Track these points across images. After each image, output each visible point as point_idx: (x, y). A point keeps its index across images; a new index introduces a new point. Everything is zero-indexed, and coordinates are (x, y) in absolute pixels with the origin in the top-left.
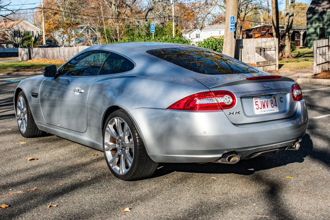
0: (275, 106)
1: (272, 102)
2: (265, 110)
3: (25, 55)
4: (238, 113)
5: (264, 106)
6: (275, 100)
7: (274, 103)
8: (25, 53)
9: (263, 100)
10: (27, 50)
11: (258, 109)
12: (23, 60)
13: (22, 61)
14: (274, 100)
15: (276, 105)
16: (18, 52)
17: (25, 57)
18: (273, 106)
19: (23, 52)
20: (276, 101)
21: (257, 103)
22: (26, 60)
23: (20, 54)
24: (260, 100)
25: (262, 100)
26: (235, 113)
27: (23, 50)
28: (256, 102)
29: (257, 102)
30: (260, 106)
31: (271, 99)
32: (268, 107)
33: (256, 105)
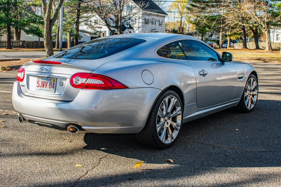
0: (52, 87)
1: (51, 84)
2: (43, 88)
5: (43, 85)
6: (53, 82)
7: (52, 85)
11: (38, 87)
14: (53, 83)
18: (50, 87)
20: (54, 84)
25: (43, 81)
26: (23, 86)
28: (38, 81)
30: (40, 85)
31: (51, 81)
32: (46, 88)
33: (38, 83)
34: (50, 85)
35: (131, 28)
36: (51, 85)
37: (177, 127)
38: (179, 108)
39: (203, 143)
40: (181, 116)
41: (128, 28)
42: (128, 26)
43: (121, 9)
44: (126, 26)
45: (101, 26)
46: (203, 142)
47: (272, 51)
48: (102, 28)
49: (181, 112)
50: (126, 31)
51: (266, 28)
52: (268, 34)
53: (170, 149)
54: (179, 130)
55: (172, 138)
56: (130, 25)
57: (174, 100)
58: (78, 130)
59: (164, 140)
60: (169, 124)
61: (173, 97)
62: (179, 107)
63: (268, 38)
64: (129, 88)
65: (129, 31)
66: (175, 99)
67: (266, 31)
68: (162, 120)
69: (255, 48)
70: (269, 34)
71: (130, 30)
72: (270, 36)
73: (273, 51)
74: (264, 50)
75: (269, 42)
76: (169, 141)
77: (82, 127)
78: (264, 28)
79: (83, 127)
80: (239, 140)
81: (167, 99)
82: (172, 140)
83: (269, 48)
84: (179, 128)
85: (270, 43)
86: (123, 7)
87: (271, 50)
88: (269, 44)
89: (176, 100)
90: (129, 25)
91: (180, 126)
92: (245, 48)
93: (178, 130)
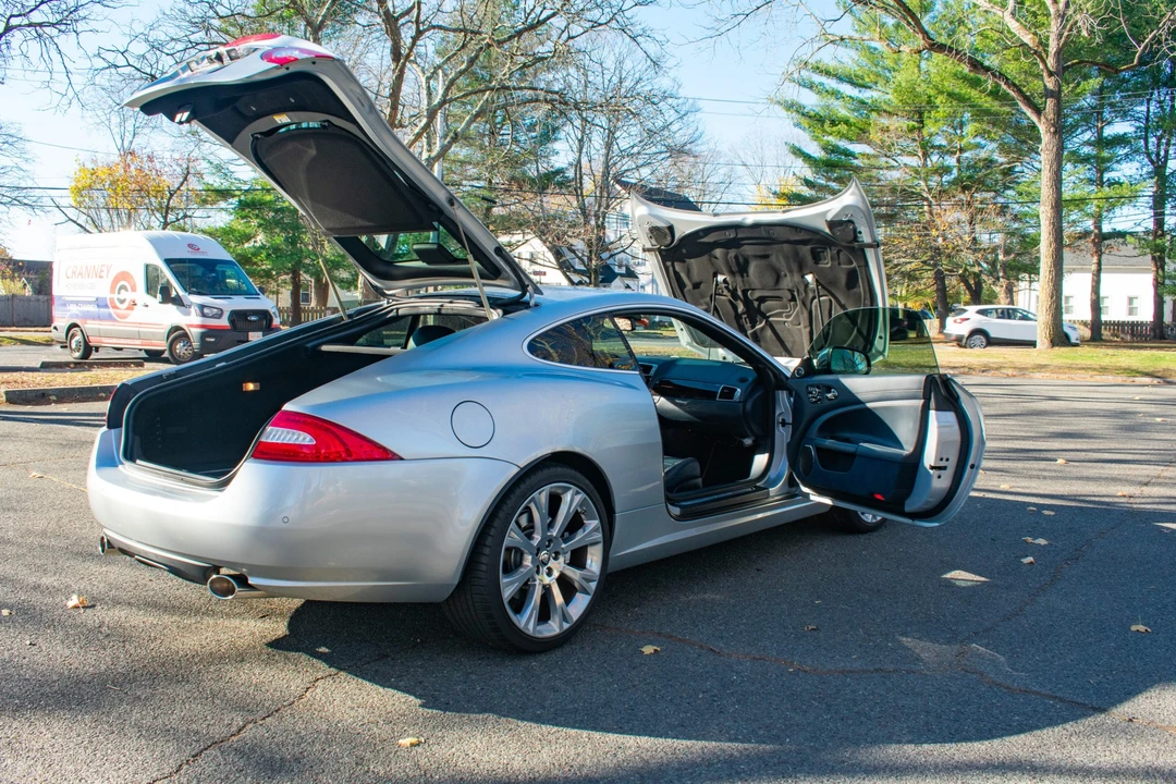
35: (631, 274)
37: (584, 583)
38: (593, 524)
39: (671, 637)
40: (599, 548)
41: (622, 275)
42: (623, 271)
43: (600, 223)
44: (617, 270)
45: (543, 269)
46: (674, 634)
48: (545, 274)
49: (599, 536)
50: (617, 282)
53: (556, 655)
54: (592, 593)
55: (565, 618)
56: (628, 268)
57: (571, 500)
58: (237, 589)
59: (531, 626)
60: (556, 574)
61: (569, 489)
62: (595, 519)
64: (402, 459)
65: (623, 282)
66: (577, 493)
68: (528, 560)
71: (627, 282)
76: (554, 628)
77: (249, 578)
79: (251, 581)
80: (794, 628)
81: (542, 496)
82: (566, 626)
84: (593, 585)
86: (604, 219)
89: (578, 498)
90: (624, 268)
91: (597, 579)
93: (587, 593)
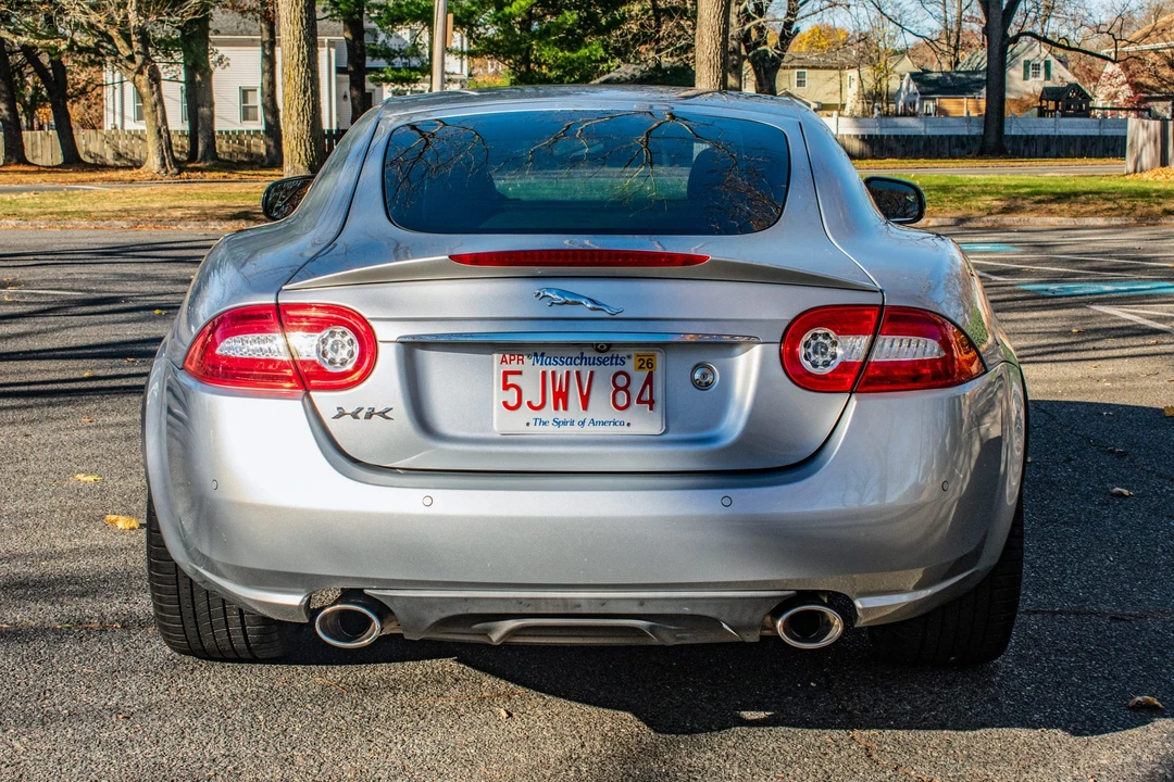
0: (639, 401)
1: (622, 381)
2: (561, 415)
3: (1148, 146)
4: (383, 414)
5: (561, 396)
6: (645, 374)
7: (635, 389)
8: (1149, 139)
9: (561, 371)
10: (1155, 125)
11: (513, 408)
12: (1139, 169)
13: (1135, 171)
14: (639, 377)
15: (651, 403)
16: (1125, 137)
17: (1149, 155)
18: (622, 404)
19: (1142, 135)
20: (649, 380)
21: (511, 379)
22: (1149, 167)
23: (1131, 144)
24: (539, 369)
25: (551, 369)
26: (362, 415)
27: (1143, 125)
28: (506, 374)
29: (520, 373)
30: (533, 396)
31: (619, 368)
32: (585, 407)
33: (506, 387)
34: (618, 389)
36: (625, 389)
47: (179, 173)
51: (139, 59)
52: (151, 87)
63: (154, 111)
67: (142, 74)
69: (60, 160)
70: (159, 88)
72: (160, 100)
73: (185, 174)
74: (141, 171)
75: (159, 131)
78: (131, 58)
83: (163, 159)
85: (165, 135)
87: (175, 170)
88: (161, 137)
92: (18, 164)
